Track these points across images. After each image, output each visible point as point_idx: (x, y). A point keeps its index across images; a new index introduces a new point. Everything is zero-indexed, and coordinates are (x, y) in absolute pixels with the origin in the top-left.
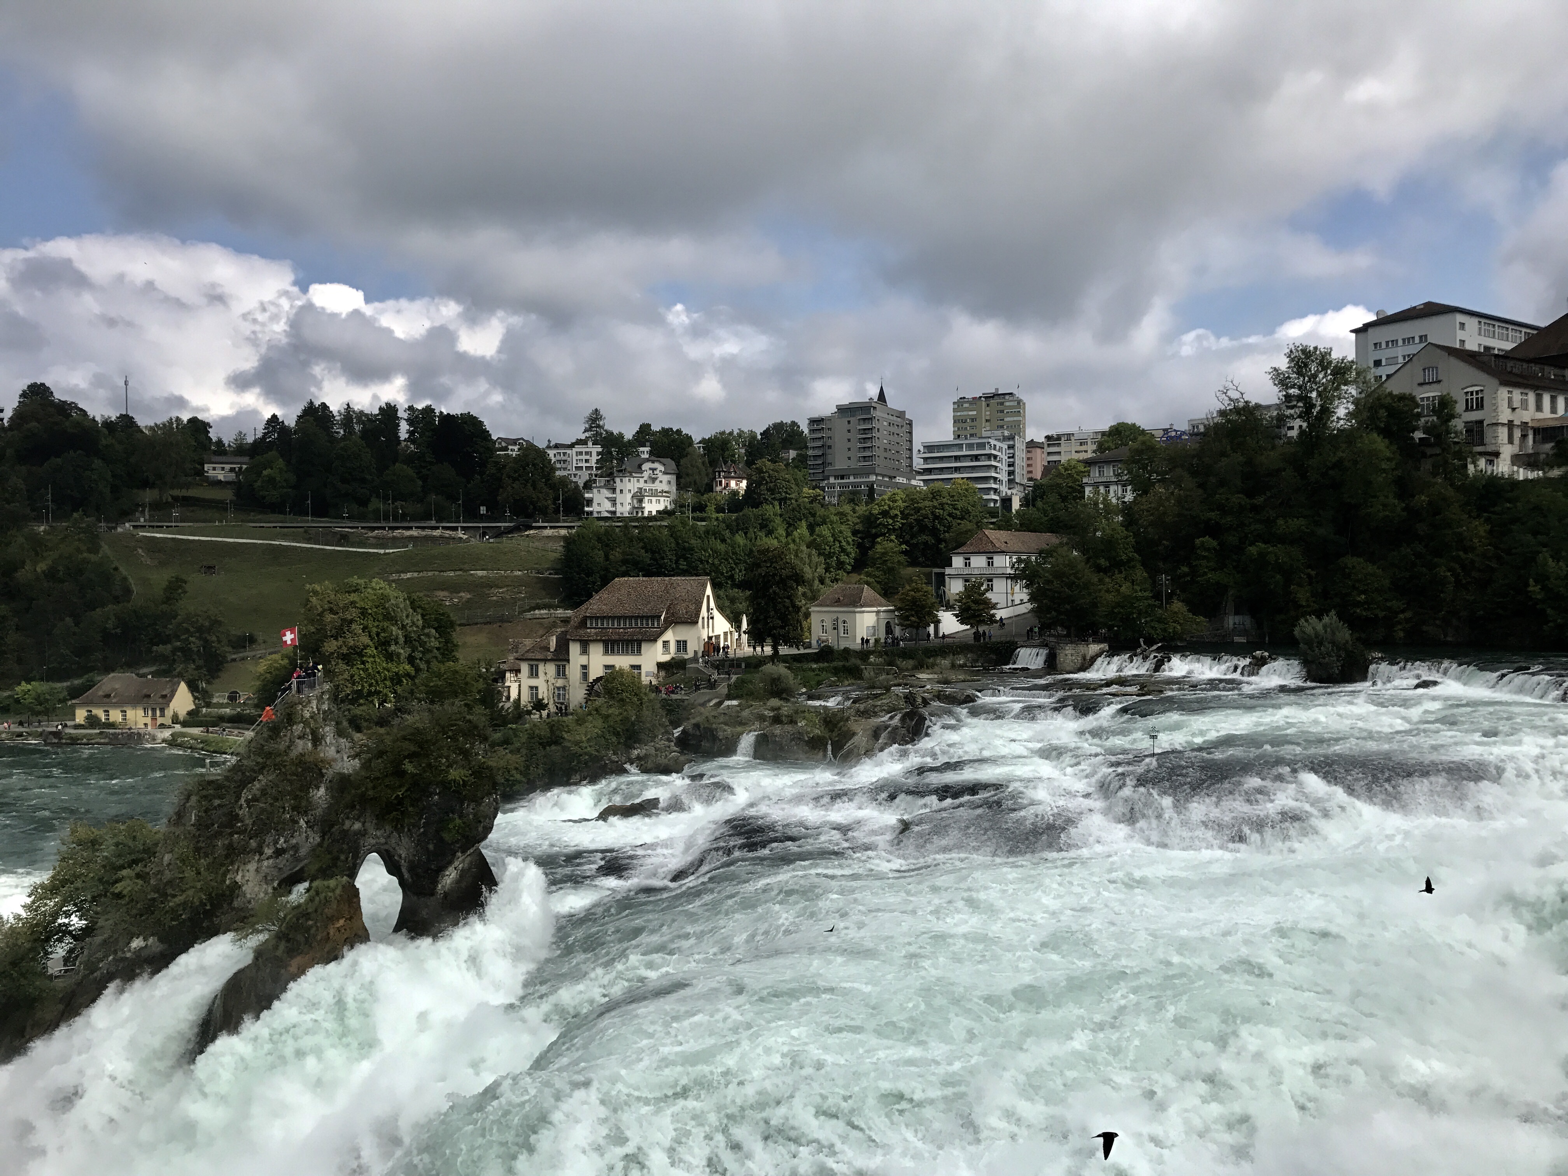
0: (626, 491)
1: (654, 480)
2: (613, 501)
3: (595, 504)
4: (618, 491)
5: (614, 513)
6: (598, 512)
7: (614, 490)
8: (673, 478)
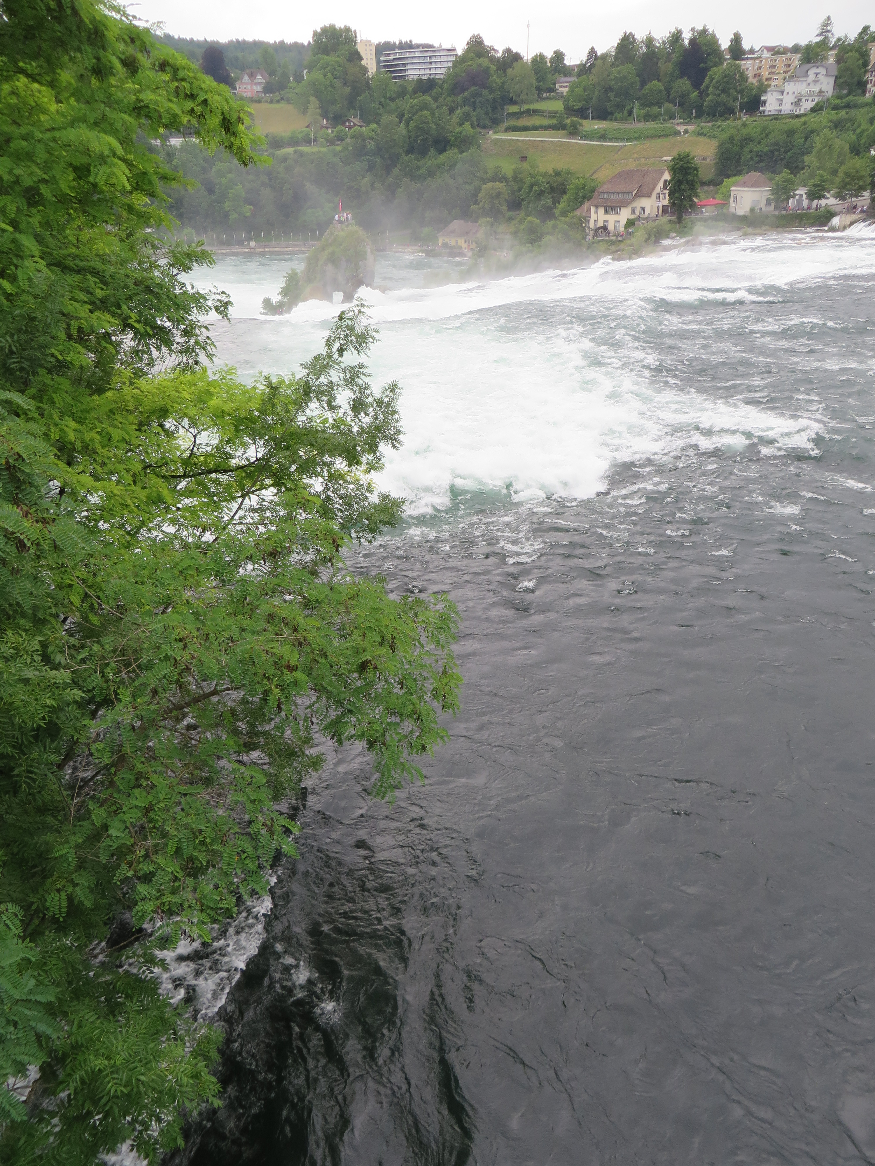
0: (791, 93)
1: (816, 81)
2: (781, 102)
3: (767, 104)
4: (785, 93)
5: (780, 111)
6: (770, 111)
7: (782, 92)
8: (832, 80)
